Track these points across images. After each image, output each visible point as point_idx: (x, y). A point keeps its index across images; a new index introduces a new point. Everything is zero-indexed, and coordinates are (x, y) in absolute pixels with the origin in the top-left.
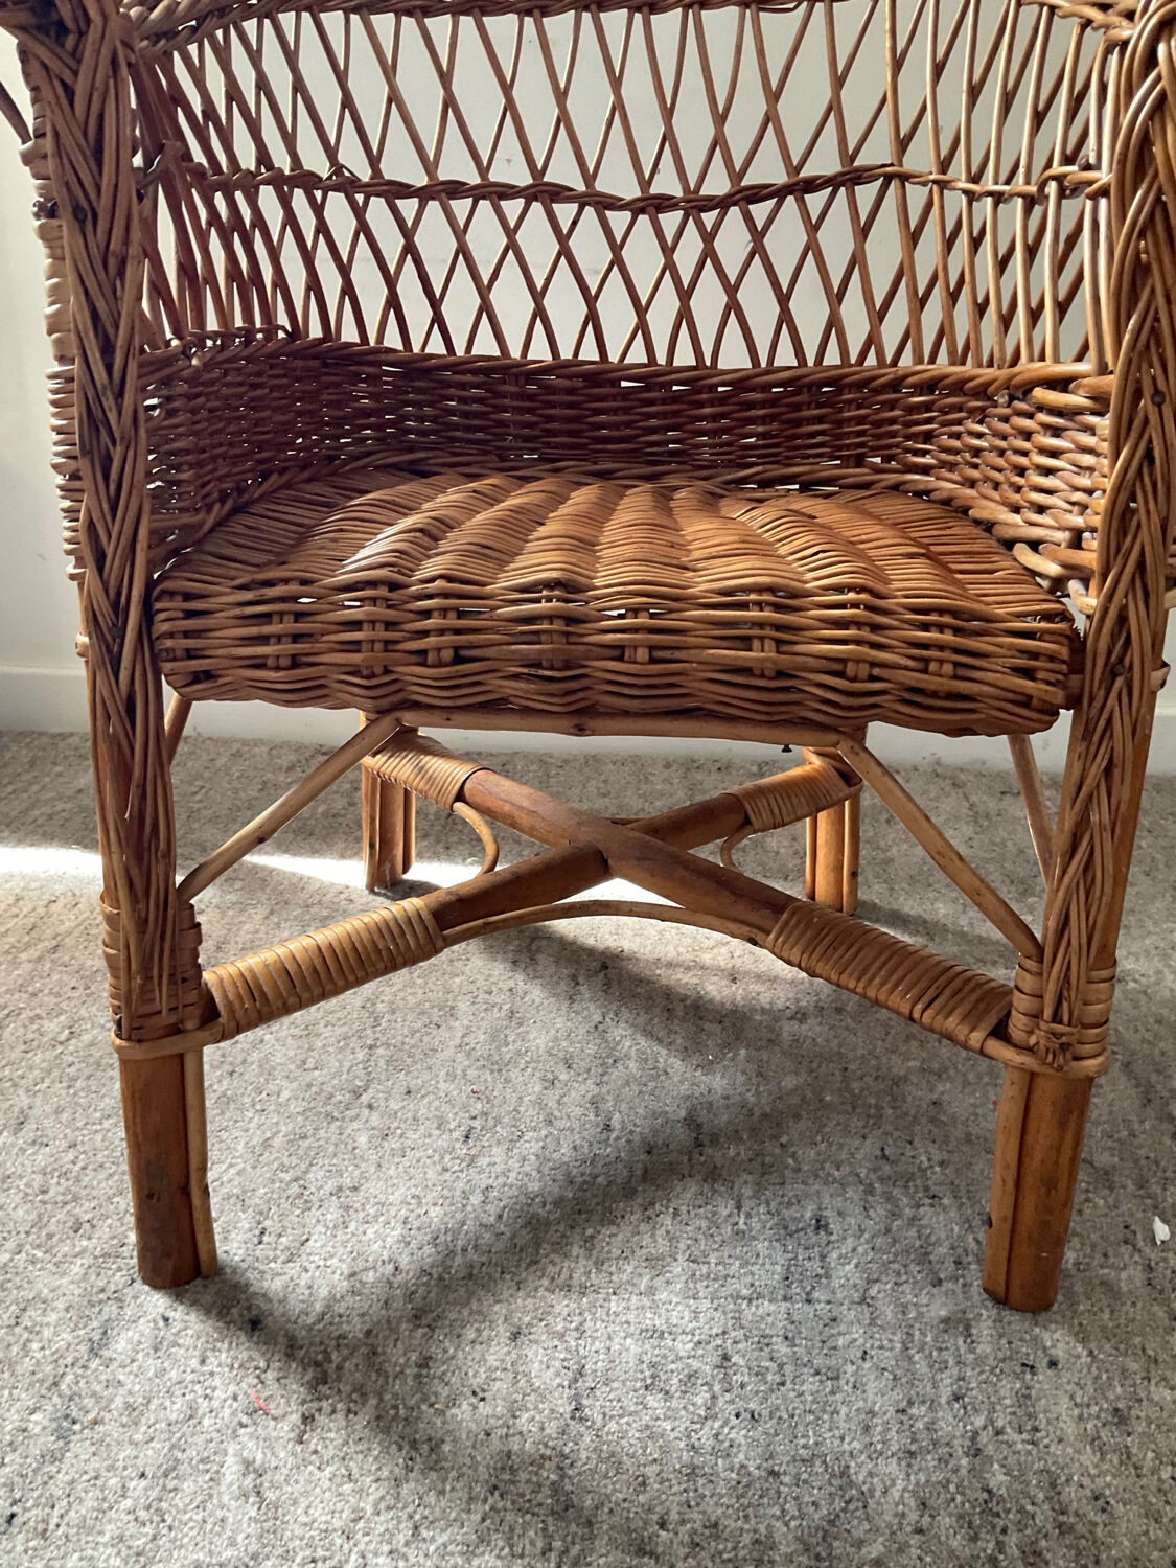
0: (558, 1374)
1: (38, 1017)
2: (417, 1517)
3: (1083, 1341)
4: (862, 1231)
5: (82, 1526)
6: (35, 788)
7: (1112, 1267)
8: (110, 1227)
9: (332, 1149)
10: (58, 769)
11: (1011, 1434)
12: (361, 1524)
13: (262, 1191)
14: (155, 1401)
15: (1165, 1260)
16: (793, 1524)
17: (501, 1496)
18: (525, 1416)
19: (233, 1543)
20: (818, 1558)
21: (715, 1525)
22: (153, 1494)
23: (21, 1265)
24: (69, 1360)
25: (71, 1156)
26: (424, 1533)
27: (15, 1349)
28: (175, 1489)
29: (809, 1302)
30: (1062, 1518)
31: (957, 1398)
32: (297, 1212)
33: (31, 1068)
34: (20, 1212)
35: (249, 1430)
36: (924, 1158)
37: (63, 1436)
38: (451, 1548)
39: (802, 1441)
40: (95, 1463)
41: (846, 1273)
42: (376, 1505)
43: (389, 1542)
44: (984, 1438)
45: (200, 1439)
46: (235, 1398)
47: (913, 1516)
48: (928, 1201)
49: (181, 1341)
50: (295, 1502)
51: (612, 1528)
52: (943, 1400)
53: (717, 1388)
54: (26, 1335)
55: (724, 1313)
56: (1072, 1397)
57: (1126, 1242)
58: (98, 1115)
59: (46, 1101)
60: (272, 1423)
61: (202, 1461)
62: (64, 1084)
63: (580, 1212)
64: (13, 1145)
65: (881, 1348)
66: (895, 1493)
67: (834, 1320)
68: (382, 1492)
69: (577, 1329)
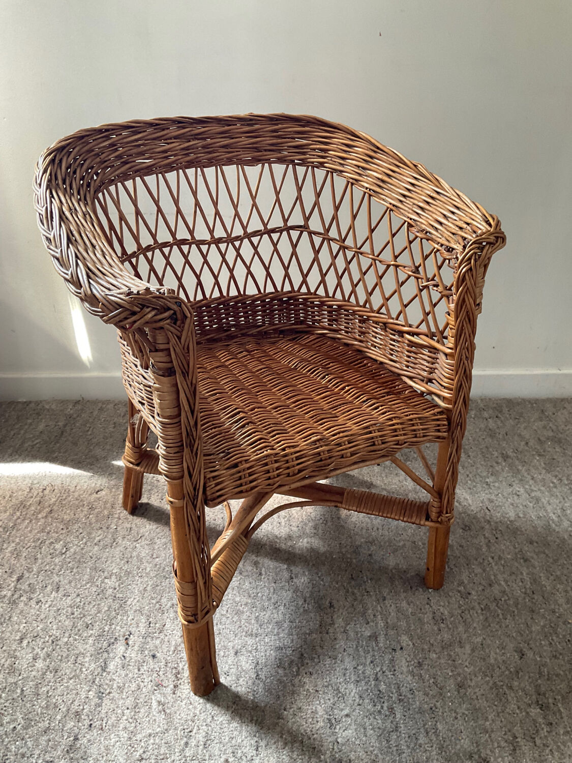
0: (250, 665)
1: (52, 543)
2: (212, 714)
3: (411, 640)
4: (345, 607)
5: (113, 726)
6: (22, 432)
7: (423, 613)
8: (98, 625)
9: (168, 590)
10: (29, 421)
11: (387, 673)
12: (196, 717)
13: (147, 608)
14: (127, 685)
15: (439, 609)
16: (323, 706)
17: (237, 705)
18: (242, 679)
19: (159, 726)
20: (330, 715)
21: (300, 708)
22: (133, 713)
23: (72, 642)
24: (96, 673)
25: (78, 600)
26: (215, 718)
27: (78, 671)
28: (139, 712)
29: (327, 633)
30: (400, 697)
31: (372, 662)
32: (160, 615)
33: (55, 565)
34: (67, 623)
35: (158, 691)
36: (365, 578)
37: (100, 698)
38: (224, 722)
39: (325, 680)
40: (112, 706)
41: (339, 622)
42: (200, 711)
43: (205, 722)
44: (379, 675)
45: (143, 696)
46: (151, 681)
47: (357, 700)
48: (366, 594)
49: (131, 664)
50: (175, 713)
51: (270, 712)
52: (368, 663)
53: (299, 665)
54: (80, 666)
55: (301, 640)
56: (406, 659)
57: (428, 604)
58: (84, 582)
59: (64, 579)
60: (164, 689)
61: (145, 702)
62: (69, 571)
63: (253, 607)
64: (58, 597)
65: (350, 647)
66: (352, 694)
67: (335, 639)
68: (201, 707)
69: (255, 649)
